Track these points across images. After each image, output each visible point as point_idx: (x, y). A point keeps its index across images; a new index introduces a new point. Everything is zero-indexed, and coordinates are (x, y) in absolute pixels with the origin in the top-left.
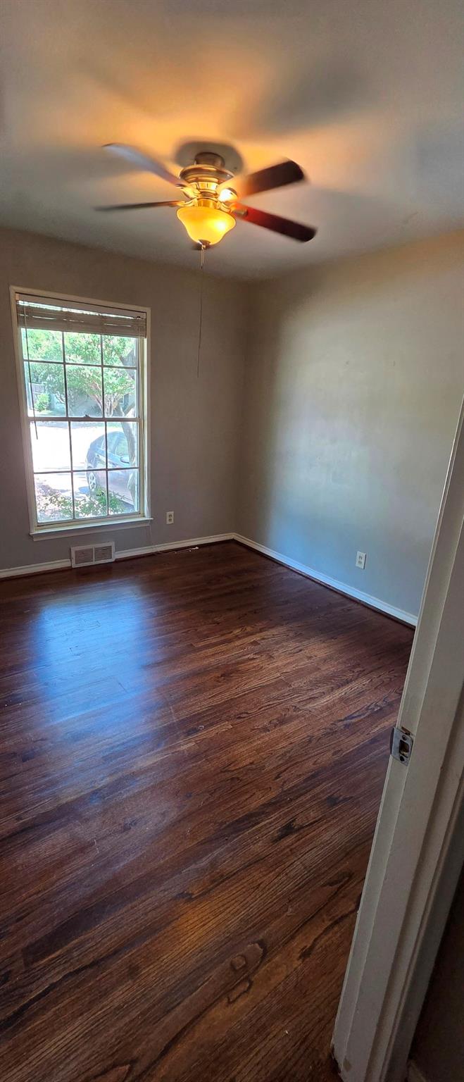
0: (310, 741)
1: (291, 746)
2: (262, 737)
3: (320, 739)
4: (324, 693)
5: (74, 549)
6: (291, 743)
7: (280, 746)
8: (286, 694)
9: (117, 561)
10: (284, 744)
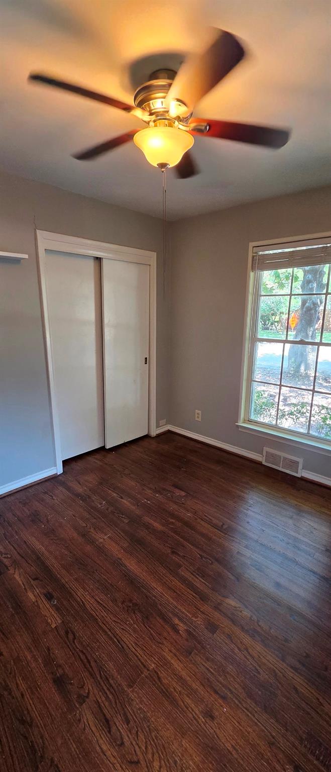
0: (23, 722)
1: (18, 695)
2: (36, 660)
3: (26, 738)
4: (122, 744)
5: (266, 449)
6: (22, 695)
7: (20, 681)
8: (111, 682)
9: (303, 479)
10: (23, 686)
